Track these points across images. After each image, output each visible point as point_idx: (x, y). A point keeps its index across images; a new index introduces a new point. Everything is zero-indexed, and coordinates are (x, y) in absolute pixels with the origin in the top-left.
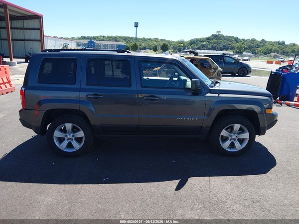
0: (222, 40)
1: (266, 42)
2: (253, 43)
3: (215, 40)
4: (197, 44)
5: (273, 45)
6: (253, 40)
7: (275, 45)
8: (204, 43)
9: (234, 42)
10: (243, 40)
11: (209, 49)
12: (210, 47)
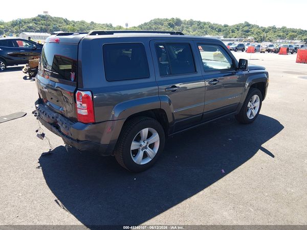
0: (50, 21)
1: (95, 24)
2: (84, 26)
3: (43, 22)
4: (23, 25)
5: (103, 27)
6: (83, 22)
7: (104, 27)
8: (31, 25)
9: (64, 23)
10: (73, 21)
11: (38, 31)
12: (39, 29)
